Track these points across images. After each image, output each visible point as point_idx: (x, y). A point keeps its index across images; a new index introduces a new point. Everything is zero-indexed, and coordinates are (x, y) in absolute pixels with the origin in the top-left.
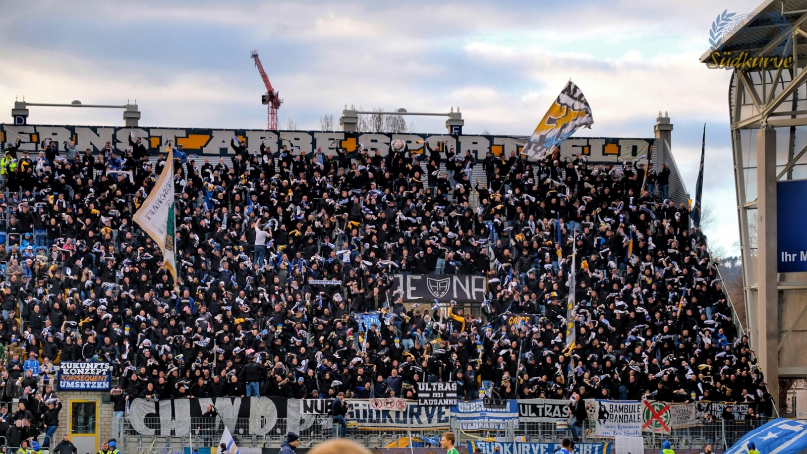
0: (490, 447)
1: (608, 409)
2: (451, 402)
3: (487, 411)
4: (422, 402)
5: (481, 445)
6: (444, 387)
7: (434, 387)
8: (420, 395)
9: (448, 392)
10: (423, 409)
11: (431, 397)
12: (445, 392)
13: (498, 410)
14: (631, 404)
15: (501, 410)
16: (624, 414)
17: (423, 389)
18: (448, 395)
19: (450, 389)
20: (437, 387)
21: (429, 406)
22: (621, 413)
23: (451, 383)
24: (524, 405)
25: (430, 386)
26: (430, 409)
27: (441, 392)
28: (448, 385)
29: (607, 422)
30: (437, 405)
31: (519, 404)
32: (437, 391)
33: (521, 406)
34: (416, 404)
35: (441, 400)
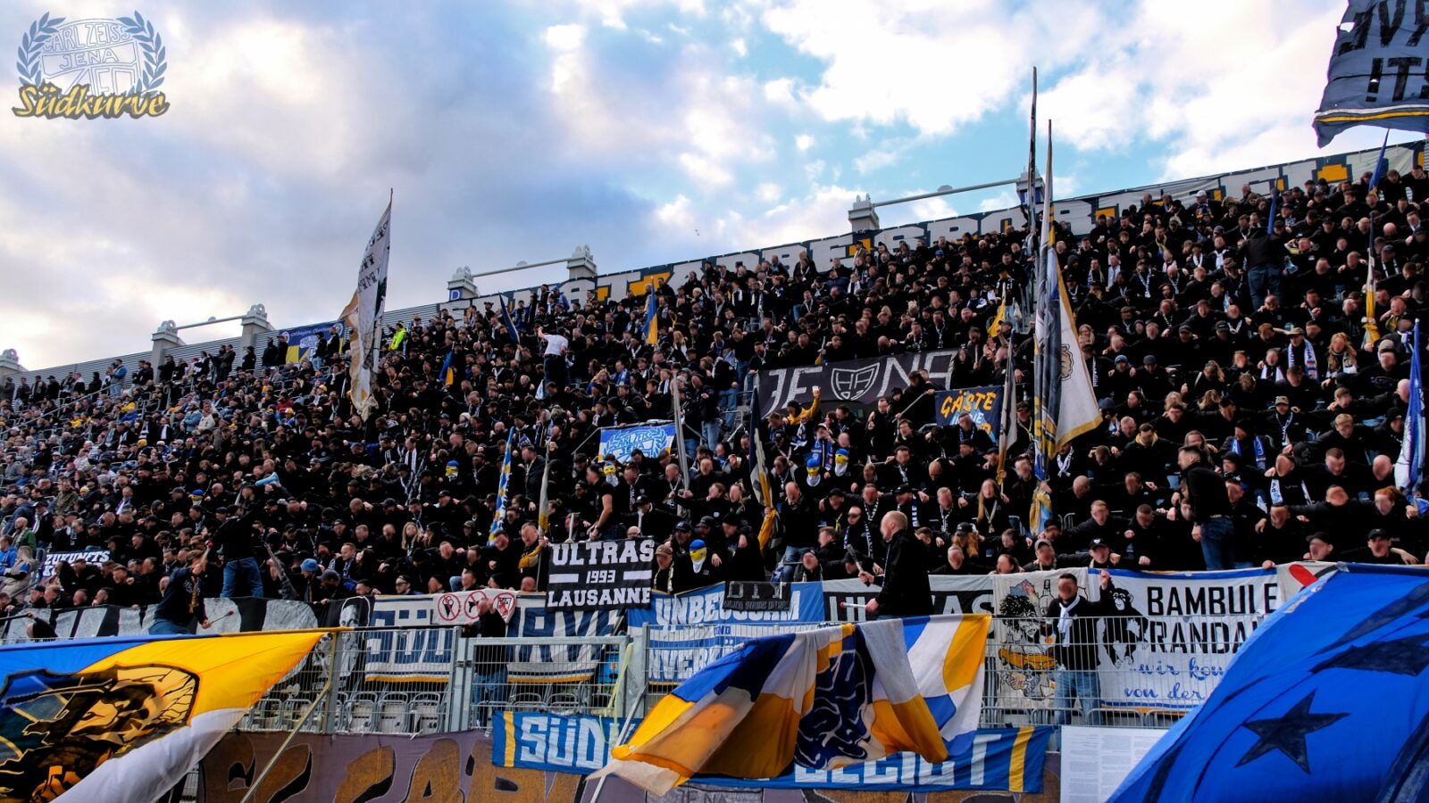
0: (563, 735)
1: (1140, 604)
2: (633, 596)
3: (732, 620)
4: (557, 598)
5: (534, 729)
6: (619, 553)
7: (594, 554)
8: (555, 579)
9: (629, 566)
10: (559, 616)
11: (581, 585)
12: (621, 569)
13: (767, 616)
14: (1236, 584)
15: (775, 616)
16: (1210, 620)
17: (563, 562)
18: (628, 576)
19: (634, 559)
20: (600, 553)
21: (575, 608)
22: (1198, 619)
23: (638, 541)
24: (841, 597)
25: (584, 553)
26: (579, 617)
27: (609, 567)
28: (630, 546)
29: (1143, 651)
30: (597, 607)
31: (827, 595)
32: (599, 566)
33: (833, 600)
34: (540, 604)
35: (606, 592)
